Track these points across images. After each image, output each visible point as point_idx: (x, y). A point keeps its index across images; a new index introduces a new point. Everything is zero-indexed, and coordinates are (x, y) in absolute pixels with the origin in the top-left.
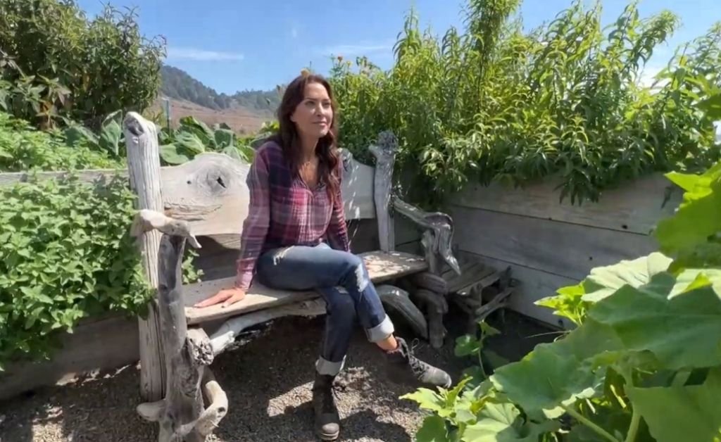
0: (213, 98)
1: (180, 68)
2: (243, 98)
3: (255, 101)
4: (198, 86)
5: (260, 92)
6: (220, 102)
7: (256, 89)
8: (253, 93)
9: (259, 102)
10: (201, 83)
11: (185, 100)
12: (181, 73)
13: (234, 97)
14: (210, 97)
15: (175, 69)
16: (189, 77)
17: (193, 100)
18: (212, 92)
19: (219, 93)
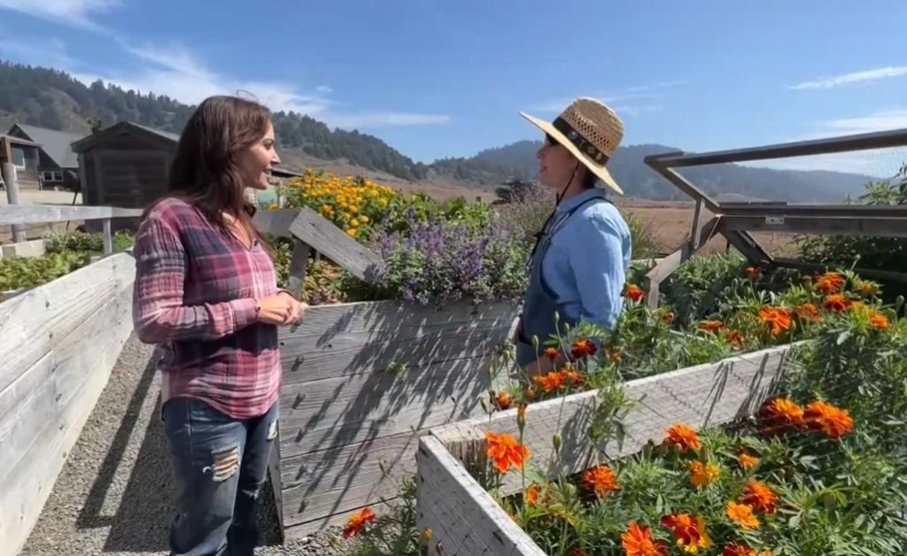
0: (409, 168)
1: (377, 136)
2: (441, 169)
3: (455, 170)
4: (394, 154)
5: (461, 160)
6: (416, 172)
7: (457, 156)
8: (453, 160)
9: (459, 170)
10: (397, 152)
11: (379, 171)
12: (377, 142)
13: (431, 166)
14: (406, 167)
15: (371, 137)
16: (385, 145)
17: (388, 171)
18: (408, 161)
19: (415, 162)
